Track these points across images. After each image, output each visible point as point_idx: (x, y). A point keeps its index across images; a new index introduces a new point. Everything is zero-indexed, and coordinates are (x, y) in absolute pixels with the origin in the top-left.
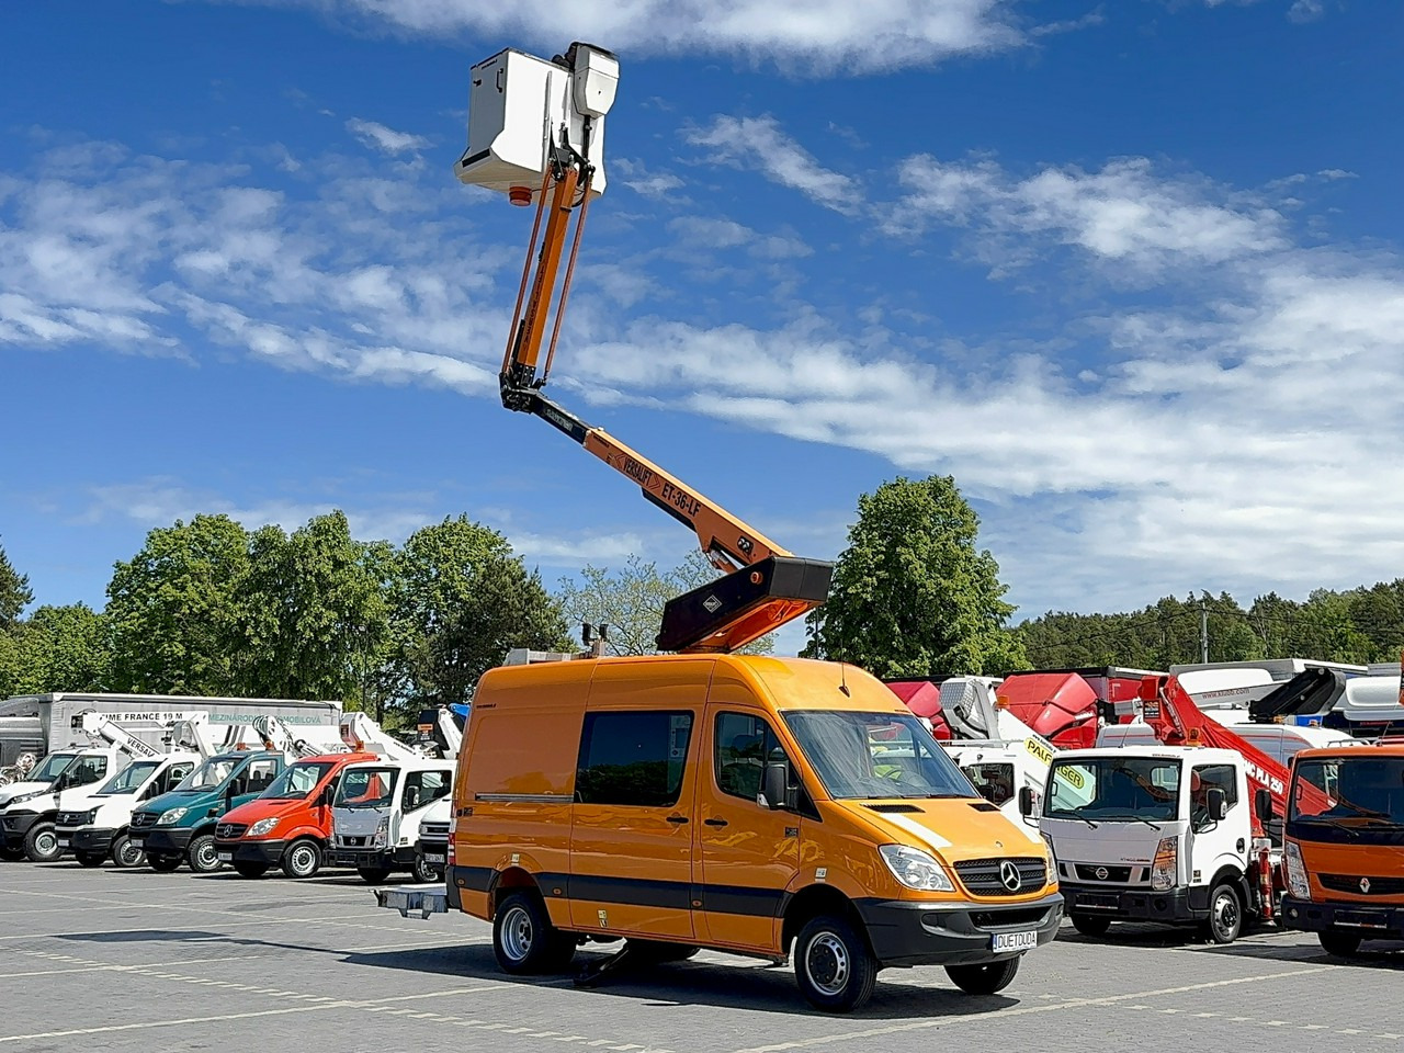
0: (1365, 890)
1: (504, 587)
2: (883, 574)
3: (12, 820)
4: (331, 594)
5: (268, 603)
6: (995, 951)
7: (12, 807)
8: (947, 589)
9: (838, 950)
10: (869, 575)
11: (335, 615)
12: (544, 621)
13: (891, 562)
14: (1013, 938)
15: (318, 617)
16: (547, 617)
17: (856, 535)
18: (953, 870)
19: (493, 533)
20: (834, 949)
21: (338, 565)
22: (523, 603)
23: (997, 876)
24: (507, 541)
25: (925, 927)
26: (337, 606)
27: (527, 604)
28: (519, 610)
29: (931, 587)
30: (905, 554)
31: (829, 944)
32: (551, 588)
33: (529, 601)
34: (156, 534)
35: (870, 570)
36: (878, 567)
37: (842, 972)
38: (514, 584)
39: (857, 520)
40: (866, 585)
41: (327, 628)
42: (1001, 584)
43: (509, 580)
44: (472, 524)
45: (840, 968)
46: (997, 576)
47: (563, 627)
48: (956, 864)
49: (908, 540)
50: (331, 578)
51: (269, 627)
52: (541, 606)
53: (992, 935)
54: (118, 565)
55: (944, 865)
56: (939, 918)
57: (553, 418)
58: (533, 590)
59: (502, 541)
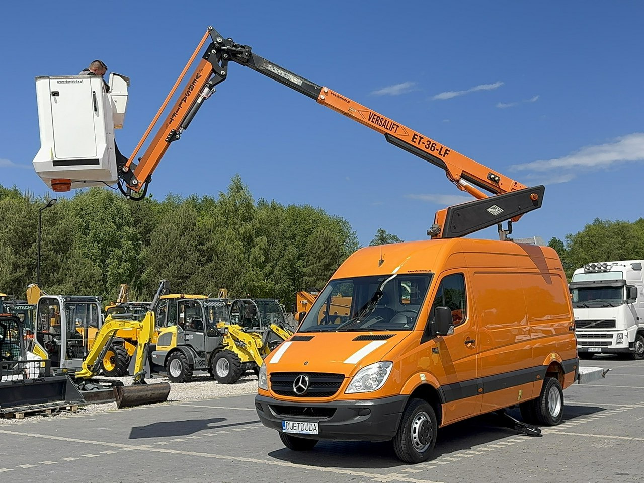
14: (297, 425)
57: (277, 73)
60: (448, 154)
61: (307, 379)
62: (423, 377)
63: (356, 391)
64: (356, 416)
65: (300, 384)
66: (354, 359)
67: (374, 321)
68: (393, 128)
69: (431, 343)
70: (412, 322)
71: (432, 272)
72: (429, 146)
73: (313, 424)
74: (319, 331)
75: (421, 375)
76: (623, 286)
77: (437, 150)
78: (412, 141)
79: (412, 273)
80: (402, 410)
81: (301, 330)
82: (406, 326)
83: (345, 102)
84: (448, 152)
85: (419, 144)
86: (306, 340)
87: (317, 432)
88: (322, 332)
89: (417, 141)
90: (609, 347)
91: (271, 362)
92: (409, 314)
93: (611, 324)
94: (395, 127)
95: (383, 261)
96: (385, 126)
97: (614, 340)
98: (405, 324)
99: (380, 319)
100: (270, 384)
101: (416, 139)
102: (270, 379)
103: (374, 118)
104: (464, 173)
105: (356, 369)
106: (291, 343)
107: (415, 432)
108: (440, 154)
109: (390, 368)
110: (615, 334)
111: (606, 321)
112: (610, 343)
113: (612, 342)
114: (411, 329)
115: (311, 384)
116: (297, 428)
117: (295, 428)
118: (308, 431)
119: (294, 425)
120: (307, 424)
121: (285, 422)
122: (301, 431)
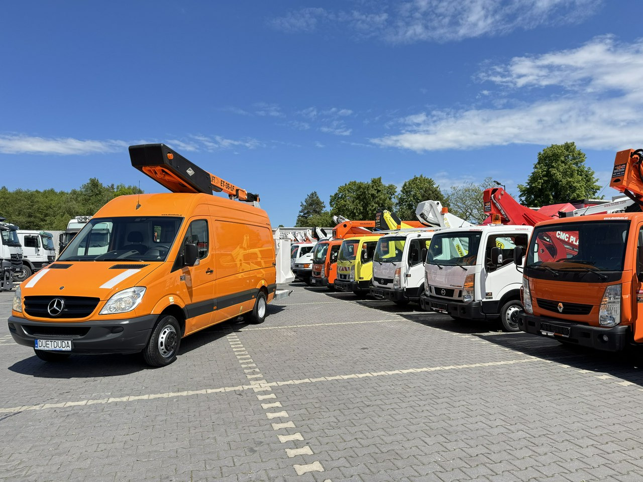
0: (561, 310)
1: (430, 194)
2: (546, 178)
4: (376, 200)
5: (360, 203)
8: (570, 182)
10: (540, 179)
11: (377, 205)
13: (548, 174)
14: (50, 343)
15: (373, 206)
17: (536, 167)
19: (430, 179)
21: (379, 191)
24: (434, 182)
26: (378, 203)
29: (564, 181)
30: (553, 171)
33: (437, 198)
35: (541, 178)
36: (544, 176)
38: (433, 193)
39: (536, 161)
40: (539, 183)
41: (375, 209)
42: (596, 179)
43: (431, 192)
44: (423, 177)
46: (593, 176)
49: (555, 166)
50: (377, 195)
51: (360, 210)
54: (331, 196)
58: (439, 195)
59: (432, 181)
61: (62, 302)
62: (171, 300)
63: (110, 312)
64: (108, 333)
65: (55, 306)
66: (109, 285)
67: (130, 253)
69: (180, 272)
70: (164, 256)
71: (182, 216)
73: (66, 342)
74: (78, 261)
75: (170, 298)
79: (165, 216)
80: (152, 326)
81: (60, 259)
82: (159, 258)
86: (64, 268)
87: (69, 349)
88: (80, 261)
91: (26, 287)
92: (162, 249)
95: (140, 206)
98: (158, 256)
99: (135, 252)
100: (24, 307)
102: (24, 302)
105: (111, 293)
106: (49, 270)
107: (162, 345)
109: (143, 292)
114: (163, 260)
115: (66, 306)
116: (50, 346)
117: (48, 346)
118: (61, 348)
119: (48, 343)
120: (59, 342)
121: (38, 340)
122: (53, 349)
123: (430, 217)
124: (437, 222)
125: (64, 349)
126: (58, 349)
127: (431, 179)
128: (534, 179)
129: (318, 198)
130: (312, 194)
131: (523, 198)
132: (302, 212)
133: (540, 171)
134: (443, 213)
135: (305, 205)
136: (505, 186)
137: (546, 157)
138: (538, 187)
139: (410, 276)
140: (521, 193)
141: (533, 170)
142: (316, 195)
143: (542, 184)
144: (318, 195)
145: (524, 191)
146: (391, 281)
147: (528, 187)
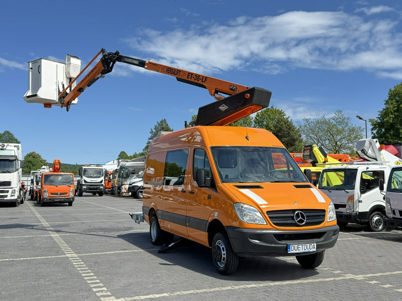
1: (282, 125)
2: (396, 114)
3: (133, 188)
6: (289, 252)
7: (133, 185)
9: (223, 248)
12: (294, 134)
14: (301, 246)
16: (295, 133)
17: (387, 103)
18: (266, 214)
19: (280, 110)
20: (221, 247)
22: (288, 129)
23: (292, 218)
24: (285, 113)
25: (250, 240)
27: (289, 130)
28: (287, 131)
31: (220, 245)
32: (295, 124)
33: (289, 129)
34: (194, 116)
35: (392, 113)
36: (395, 111)
37: (224, 258)
38: (285, 124)
39: (387, 98)
43: (283, 123)
44: (275, 108)
45: (223, 256)
47: (300, 136)
48: (267, 212)
52: (293, 130)
53: (287, 245)
55: (262, 213)
56: (259, 236)
57: (128, 61)
58: (291, 126)
59: (283, 113)
60: (206, 80)
68: (178, 73)
72: (196, 78)
73: (313, 244)
76: (16, 160)
77: (201, 79)
78: (188, 78)
83: (155, 66)
84: (206, 79)
85: (191, 79)
87: (315, 250)
89: (190, 77)
90: (5, 199)
93: (8, 184)
94: (179, 72)
96: (174, 73)
97: (9, 194)
101: (189, 76)
103: (169, 70)
104: (217, 89)
108: (202, 81)
110: (10, 190)
111: (4, 182)
112: (6, 196)
113: (7, 195)
116: (301, 249)
117: (299, 249)
118: (309, 250)
119: (299, 247)
120: (308, 245)
121: (291, 246)
122: (304, 251)
123: (370, 152)
124: (375, 157)
125: (311, 250)
126: (307, 250)
127: (282, 110)
128: (385, 114)
129: (167, 125)
130: (162, 122)
131: (375, 132)
132: (151, 139)
133: (391, 106)
134: (380, 149)
135: (154, 132)
136: (366, 121)
137: (396, 94)
138: (390, 121)
139: (362, 202)
140: (373, 127)
141: (384, 107)
142: (165, 123)
143: (393, 118)
144: (168, 122)
145: (375, 125)
146: (344, 206)
147: (379, 121)
